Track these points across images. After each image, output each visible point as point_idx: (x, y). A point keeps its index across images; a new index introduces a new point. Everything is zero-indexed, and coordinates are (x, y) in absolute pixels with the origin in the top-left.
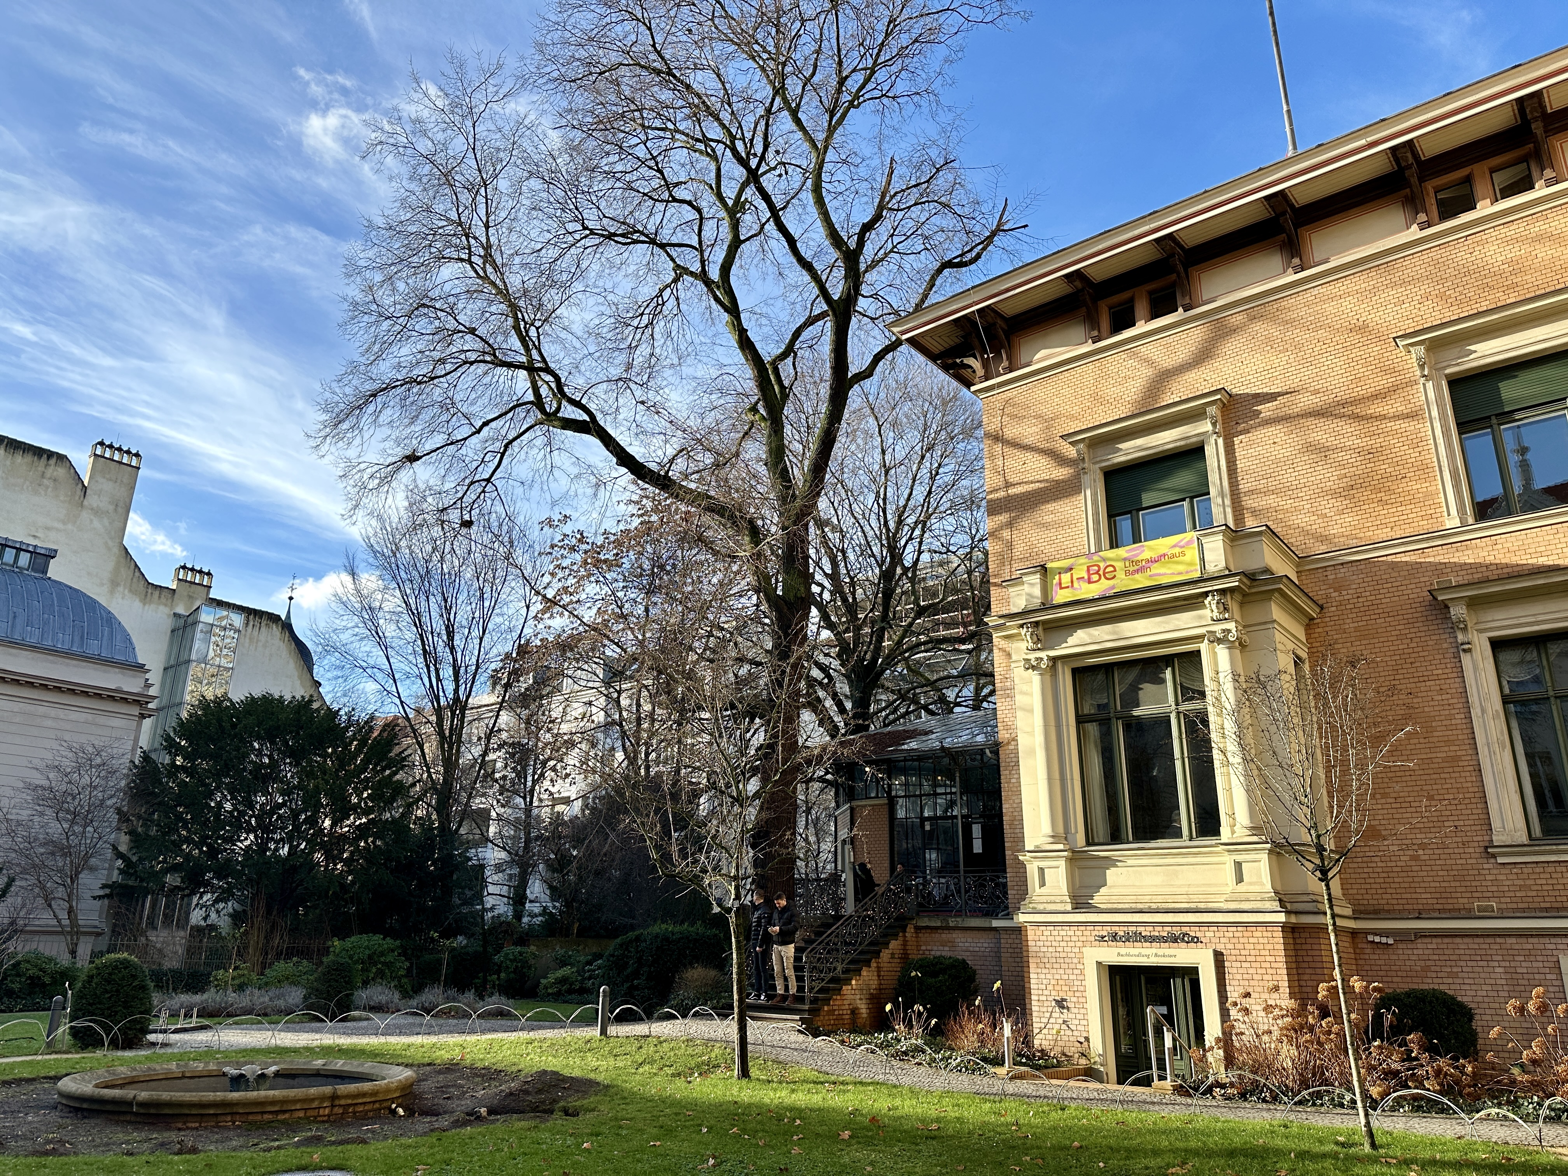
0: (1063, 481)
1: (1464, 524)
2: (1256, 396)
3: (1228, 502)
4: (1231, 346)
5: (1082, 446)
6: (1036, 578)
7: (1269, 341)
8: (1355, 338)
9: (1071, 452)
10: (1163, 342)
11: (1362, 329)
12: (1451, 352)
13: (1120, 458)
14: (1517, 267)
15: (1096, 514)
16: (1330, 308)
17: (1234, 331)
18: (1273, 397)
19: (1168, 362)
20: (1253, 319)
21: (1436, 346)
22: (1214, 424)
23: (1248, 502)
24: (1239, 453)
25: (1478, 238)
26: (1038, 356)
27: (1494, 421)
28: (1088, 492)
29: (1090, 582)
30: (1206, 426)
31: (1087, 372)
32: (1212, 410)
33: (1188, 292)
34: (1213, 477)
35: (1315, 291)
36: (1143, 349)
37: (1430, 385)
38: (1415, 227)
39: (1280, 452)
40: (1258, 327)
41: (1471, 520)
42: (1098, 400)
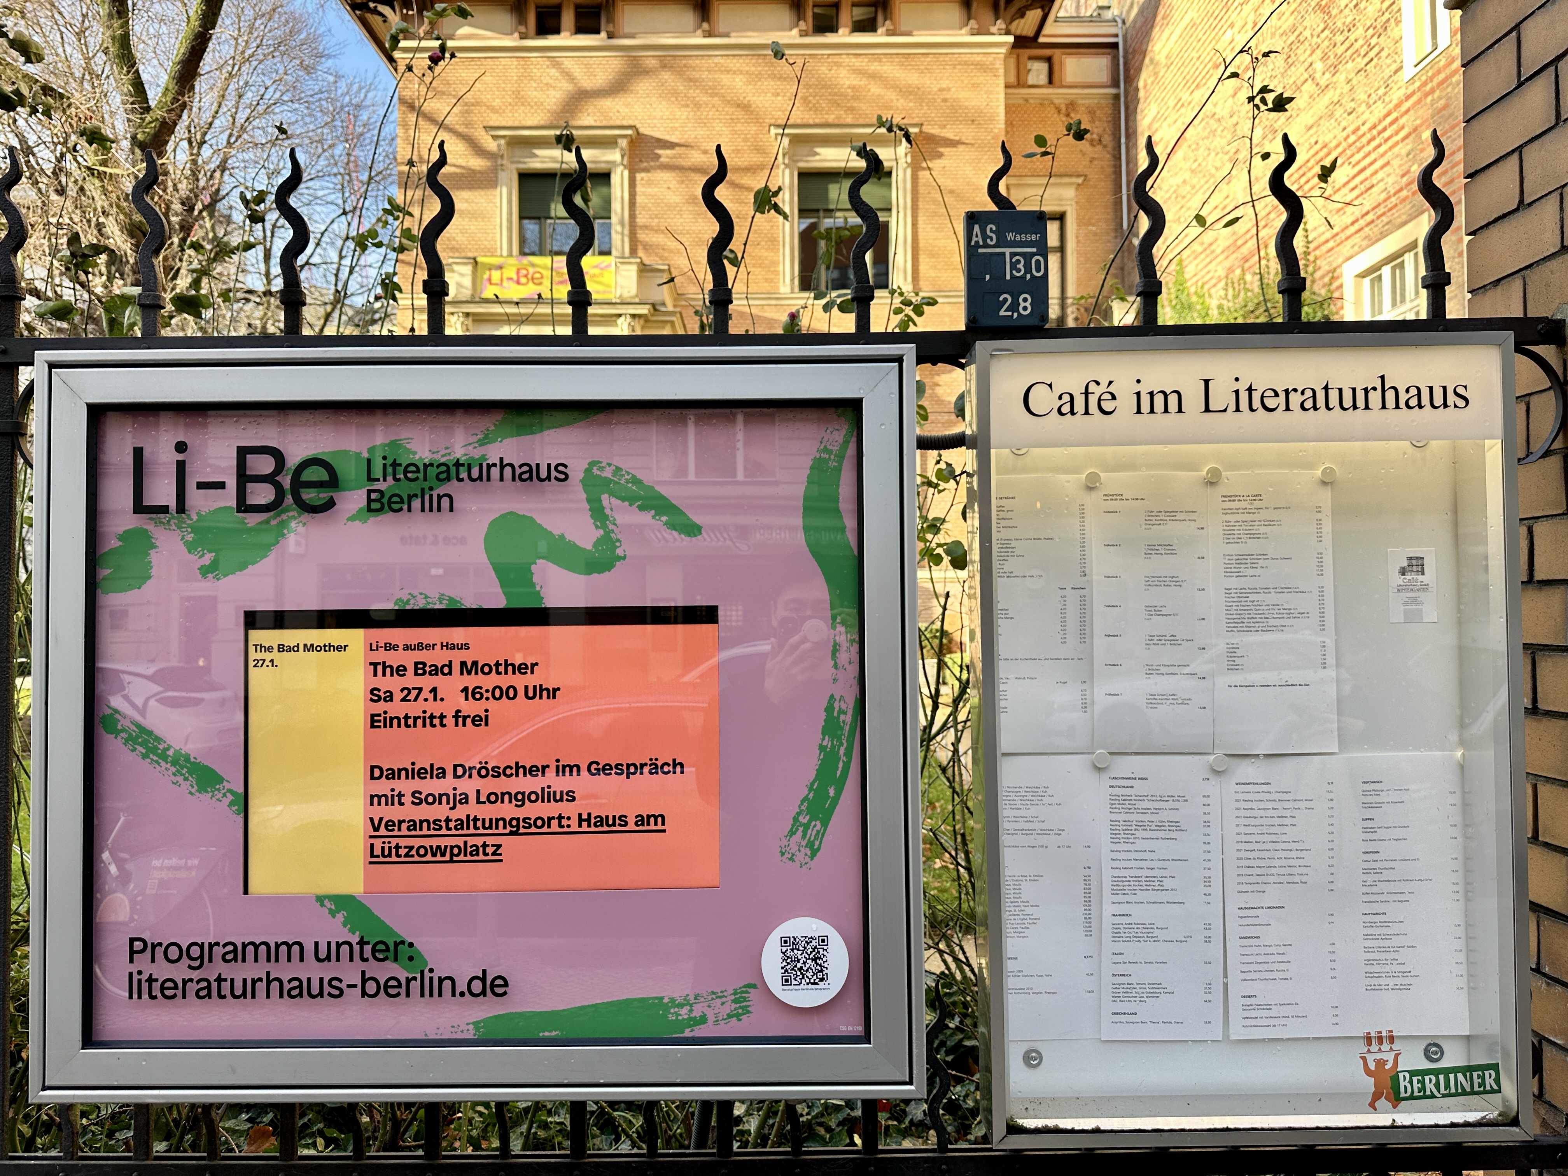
0: (480, 172)
1: (792, 292)
2: (658, 140)
3: (627, 232)
4: (643, 86)
5: (502, 142)
6: (468, 269)
7: (675, 93)
8: (739, 114)
9: (492, 145)
10: (586, 61)
11: (746, 107)
12: (803, 149)
13: (536, 165)
14: (857, 94)
15: (510, 213)
16: (725, 79)
17: (646, 72)
18: (672, 145)
19: (587, 84)
20: (664, 66)
21: (796, 140)
22: (623, 156)
23: (642, 236)
24: (639, 189)
25: (836, 58)
26: (461, 31)
27: (821, 214)
28: (505, 190)
29: (518, 282)
30: (615, 156)
31: (509, 64)
32: (623, 143)
33: (611, 20)
34: (616, 206)
35: (716, 60)
36: (566, 62)
37: (787, 172)
38: (795, 32)
39: (674, 198)
40: (666, 76)
41: (797, 289)
42: (520, 99)
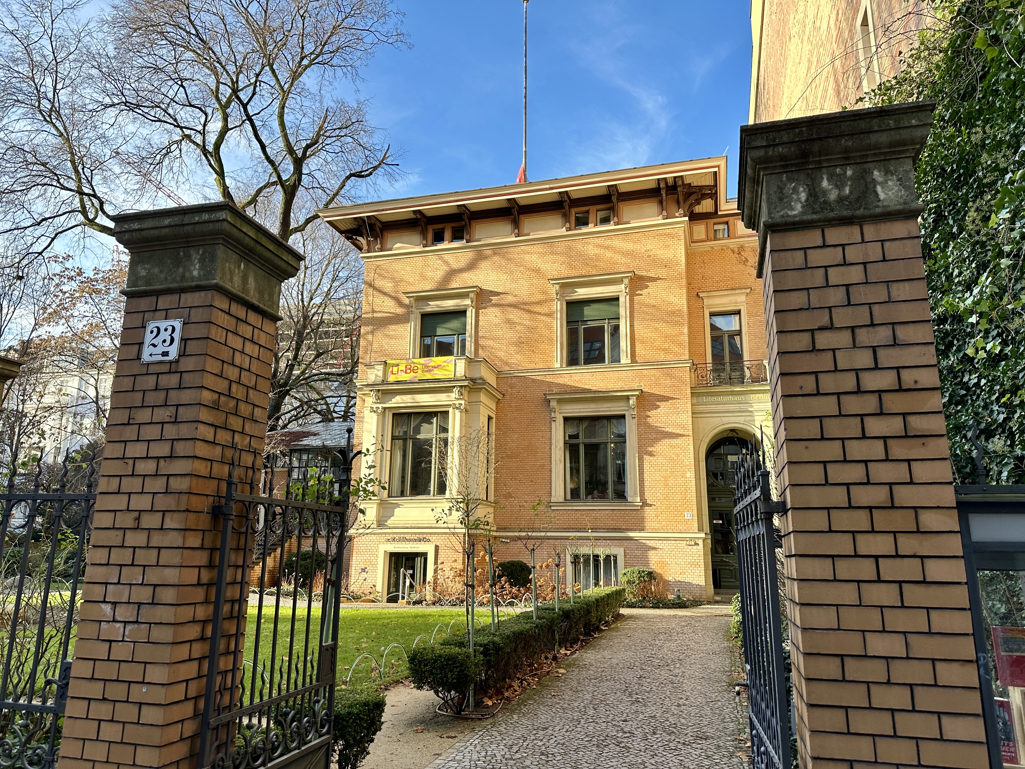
0: (401, 315)
1: (561, 367)
2: (491, 292)
3: (473, 340)
4: (484, 265)
5: (412, 299)
6: (381, 367)
7: (500, 267)
8: (534, 274)
9: (407, 301)
10: (455, 255)
11: (537, 271)
12: (568, 290)
13: (429, 309)
14: (598, 258)
15: (415, 335)
16: (527, 257)
17: (486, 258)
18: (498, 294)
19: (455, 266)
20: (495, 254)
21: (563, 286)
22: (472, 302)
23: (481, 342)
24: (481, 318)
25: (586, 240)
26: (396, 246)
27: (580, 323)
28: (413, 323)
29: (406, 373)
30: (468, 302)
31: (418, 261)
32: (472, 295)
33: (469, 233)
34: (468, 327)
35: (522, 248)
36: (446, 256)
37: (559, 303)
38: (564, 229)
39: (496, 321)
40: (496, 258)
41: (564, 366)
42: (423, 277)
